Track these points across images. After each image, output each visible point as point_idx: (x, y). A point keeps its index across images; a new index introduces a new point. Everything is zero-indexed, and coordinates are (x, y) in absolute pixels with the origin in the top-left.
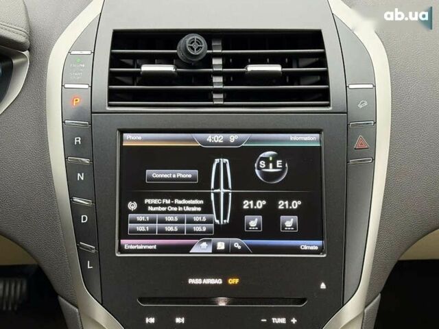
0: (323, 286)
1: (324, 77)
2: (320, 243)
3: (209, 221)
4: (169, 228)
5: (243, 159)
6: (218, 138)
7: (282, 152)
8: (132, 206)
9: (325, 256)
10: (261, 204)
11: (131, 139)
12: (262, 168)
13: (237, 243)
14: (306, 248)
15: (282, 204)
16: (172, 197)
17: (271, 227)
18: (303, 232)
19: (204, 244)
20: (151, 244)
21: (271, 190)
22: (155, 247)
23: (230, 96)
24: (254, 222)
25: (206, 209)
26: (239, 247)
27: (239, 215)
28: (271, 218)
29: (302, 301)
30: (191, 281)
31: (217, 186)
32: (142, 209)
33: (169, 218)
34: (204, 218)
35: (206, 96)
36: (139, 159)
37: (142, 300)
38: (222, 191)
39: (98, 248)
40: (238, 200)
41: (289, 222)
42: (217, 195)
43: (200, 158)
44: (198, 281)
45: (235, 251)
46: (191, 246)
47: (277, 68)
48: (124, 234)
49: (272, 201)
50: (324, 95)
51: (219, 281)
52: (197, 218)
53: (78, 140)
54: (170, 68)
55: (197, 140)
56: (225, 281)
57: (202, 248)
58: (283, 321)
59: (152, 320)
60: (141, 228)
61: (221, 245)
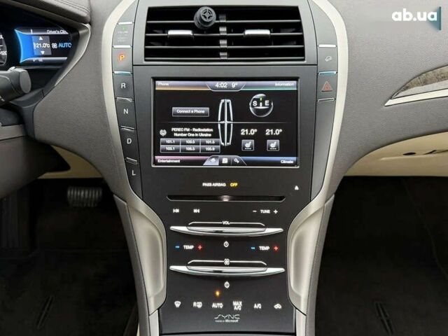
0: (297, 188)
1: (300, 40)
2: (295, 158)
3: (217, 144)
4: (189, 148)
5: (241, 99)
6: (223, 85)
7: (270, 95)
8: (163, 133)
9: (298, 167)
10: (253, 132)
11: (162, 85)
12: (254, 106)
13: (236, 159)
14: (284, 162)
15: (268, 132)
16: (191, 126)
17: (261, 148)
18: (282, 151)
19: (213, 159)
20: (177, 159)
21: (261, 122)
22: (179, 161)
23: (232, 53)
24: (248, 144)
25: (215, 135)
26: (238, 162)
27: (238, 139)
28: (260, 140)
29: (281, 198)
30: (204, 184)
31: (223, 119)
32: (170, 135)
33: (189, 141)
34: (213, 141)
35: (215, 53)
36: (165, 101)
37: (171, 197)
38: (226, 122)
39: (139, 162)
40: (237, 128)
41: (273, 144)
42: (223, 126)
43: (210, 99)
44: (209, 185)
45: (235, 164)
46: (204, 161)
47: (267, 32)
48: (157, 152)
50: (301, 53)
51: (224, 185)
52: (208, 141)
53: (123, 85)
54: (189, 33)
55: (208, 86)
56: (228, 184)
57: (212, 162)
58: (268, 211)
59: (177, 211)
60: (169, 148)
61: (225, 160)
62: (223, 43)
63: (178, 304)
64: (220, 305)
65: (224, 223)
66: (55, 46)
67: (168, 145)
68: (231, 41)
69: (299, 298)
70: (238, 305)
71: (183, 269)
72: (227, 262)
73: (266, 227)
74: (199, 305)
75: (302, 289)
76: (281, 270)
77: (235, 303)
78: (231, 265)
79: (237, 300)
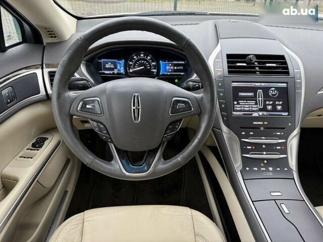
0: (290, 124)
1: (287, 68)
2: (288, 113)
3: (257, 107)
4: (246, 109)
5: (266, 90)
6: (259, 84)
7: (277, 88)
8: (235, 103)
9: (289, 117)
10: (271, 102)
11: (235, 84)
12: (271, 93)
13: (265, 113)
14: (284, 114)
15: (277, 103)
16: (246, 100)
17: (274, 109)
18: (282, 111)
20: (241, 113)
21: (274, 99)
23: (261, 72)
24: (269, 107)
25: (256, 104)
27: (265, 105)
28: (274, 106)
29: (284, 128)
30: (254, 123)
31: (259, 97)
32: (238, 104)
33: (246, 106)
34: (256, 106)
35: (255, 72)
36: (237, 90)
37: (241, 128)
38: (260, 99)
39: (227, 114)
40: (265, 101)
41: (279, 108)
42: (259, 100)
43: (254, 90)
44: (256, 123)
45: (265, 115)
46: (252, 114)
47: (275, 65)
48: (234, 111)
49: (274, 102)
50: (288, 73)
51: (262, 123)
52: (254, 106)
53: (220, 84)
54: (245, 64)
55: (253, 85)
56: (264, 123)
57: (255, 114)
58: (279, 133)
59: (244, 133)
60: (238, 109)
61: (261, 114)
62: (257, 69)
63: (248, 169)
64: (264, 169)
65: (263, 138)
66: (176, 68)
67: (238, 107)
68: (260, 68)
69: (293, 166)
70: (271, 169)
71: (248, 156)
72: (265, 153)
73: (279, 139)
74: (256, 169)
75: (293, 162)
76: (286, 156)
77: (270, 168)
78: (266, 154)
79: (270, 167)
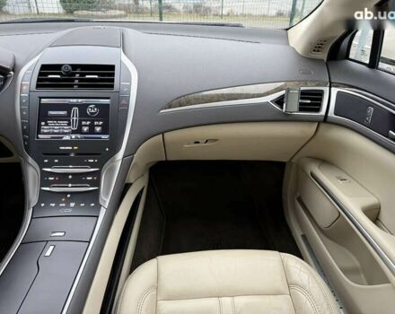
0: (107, 149)
1: (113, 80)
2: (108, 136)
3: (70, 129)
4: (56, 131)
5: (83, 108)
6: (75, 100)
7: (97, 106)
8: (43, 123)
10: (88, 123)
11: (44, 101)
12: (89, 111)
13: (79, 136)
14: (103, 137)
15: (96, 123)
16: (57, 120)
17: (92, 131)
18: (103, 132)
19: (68, 136)
20: (49, 136)
21: (93, 118)
23: (80, 86)
24: (85, 129)
25: (69, 124)
27: (80, 126)
28: (92, 127)
30: (61, 148)
31: (73, 117)
32: (47, 124)
33: (56, 128)
34: (68, 127)
35: (72, 86)
37: (44, 154)
38: (75, 118)
39: (29, 137)
40: (80, 122)
41: (98, 129)
42: (73, 120)
43: (68, 107)
44: (63, 148)
45: (78, 138)
46: (63, 137)
47: (96, 77)
48: (39, 133)
49: (93, 122)
50: (112, 86)
51: (71, 148)
52: (65, 128)
53: (24, 101)
54: (59, 76)
55: (67, 101)
56: (73, 148)
57: (67, 138)
58: (92, 161)
59: (46, 161)
60: (45, 131)
61: (73, 137)
62: (77, 82)
63: (43, 205)
64: (64, 205)
65: (70, 166)
67: (45, 129)
68: (80, 80)
69: (105, 202)
70: (72, 205)
71: (48, 189)
72: (70, 185)
73: (90, 168)
74: (54, 205)
76: (97, 188)
78: (72, 187)
79: (73, 202)
